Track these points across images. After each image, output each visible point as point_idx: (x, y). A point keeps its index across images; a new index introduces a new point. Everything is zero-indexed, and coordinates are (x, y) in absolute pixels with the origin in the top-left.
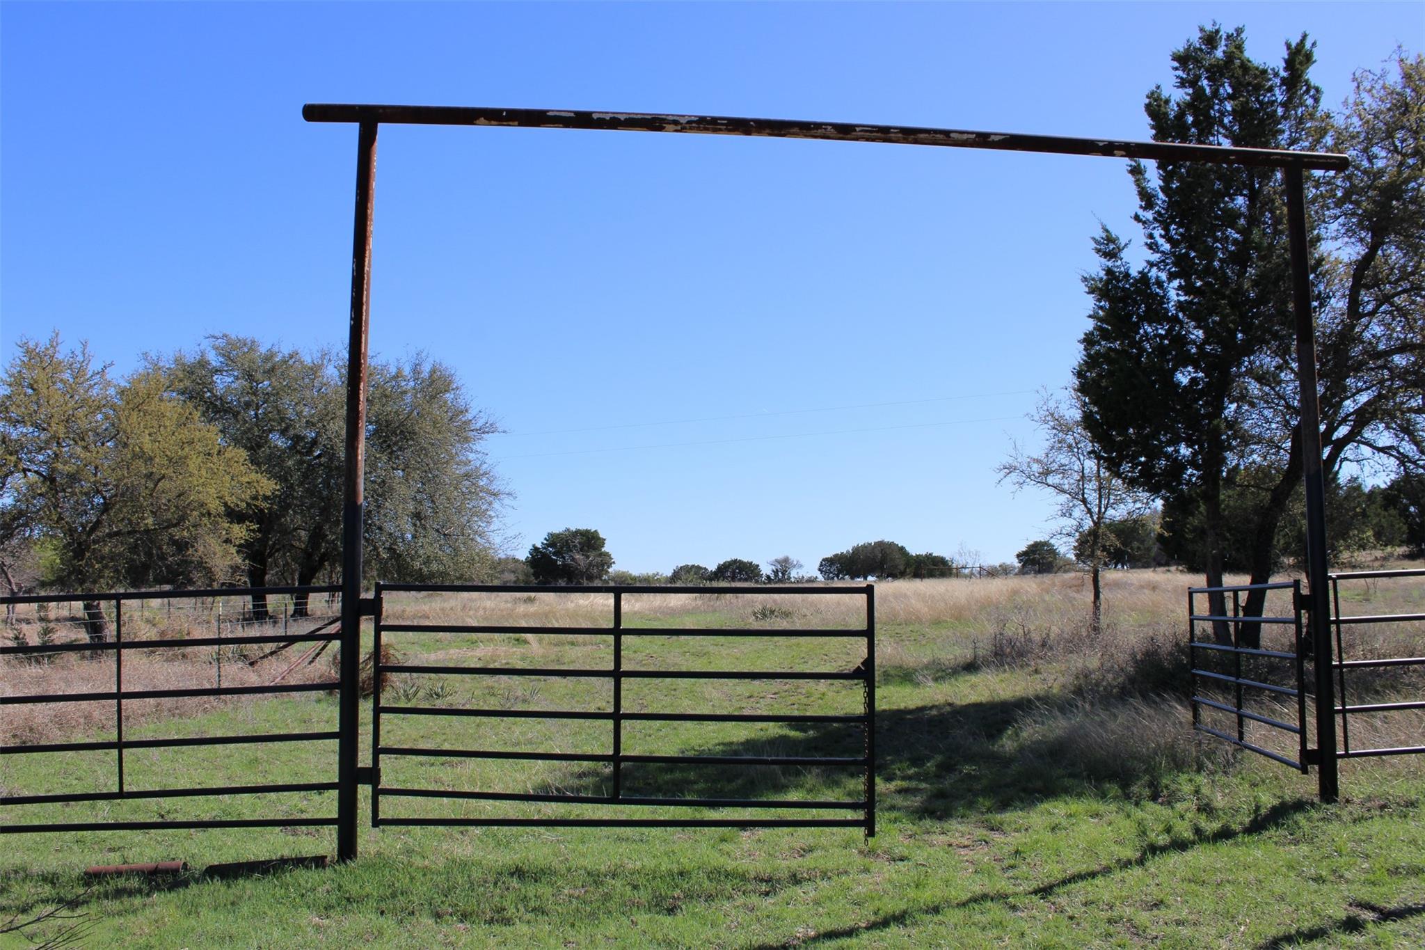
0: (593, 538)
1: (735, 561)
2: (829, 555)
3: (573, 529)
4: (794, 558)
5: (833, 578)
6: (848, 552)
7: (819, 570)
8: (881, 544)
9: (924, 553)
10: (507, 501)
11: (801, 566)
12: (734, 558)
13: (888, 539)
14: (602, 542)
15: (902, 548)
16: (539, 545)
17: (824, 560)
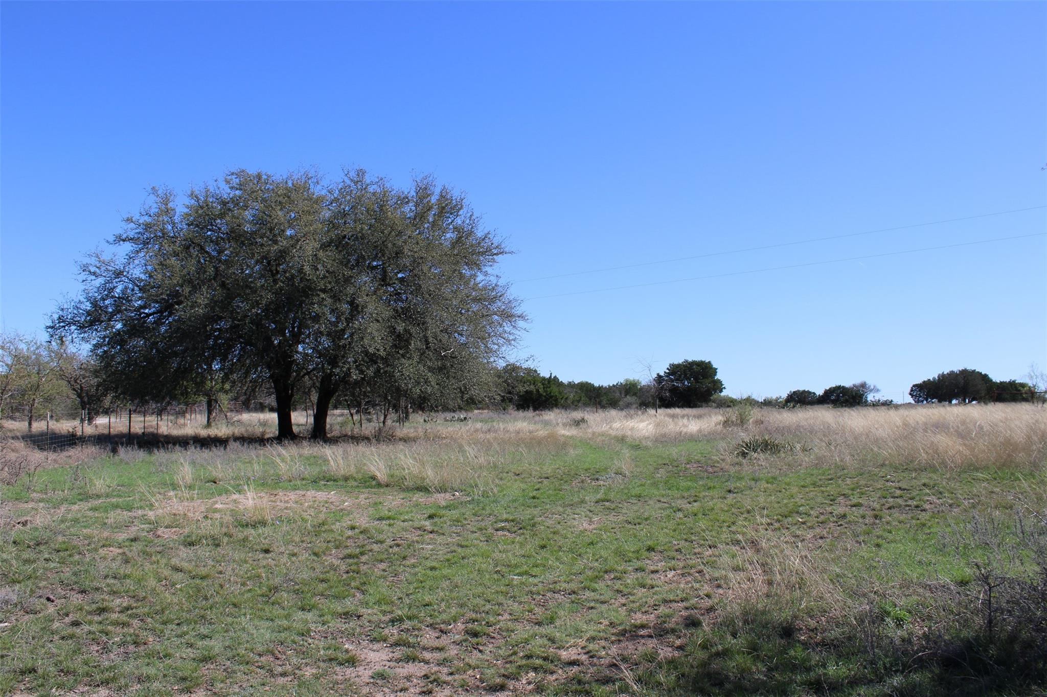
0: (706, 367)
1: (839, 388)
2: (919, 381)
3: (690, 360)
4: (871, 383)
5: (922, 401)
6: (934, 378)
7: (910, 394)
8: (964, 372)
9: (1008, 380)
10: (521, 323)
11: (878, 390)
12: (838, 384)
13: (970, 367)
14: (715, 371)
15: (986, 376)
16: (662, 374)
17: (914, 386)
